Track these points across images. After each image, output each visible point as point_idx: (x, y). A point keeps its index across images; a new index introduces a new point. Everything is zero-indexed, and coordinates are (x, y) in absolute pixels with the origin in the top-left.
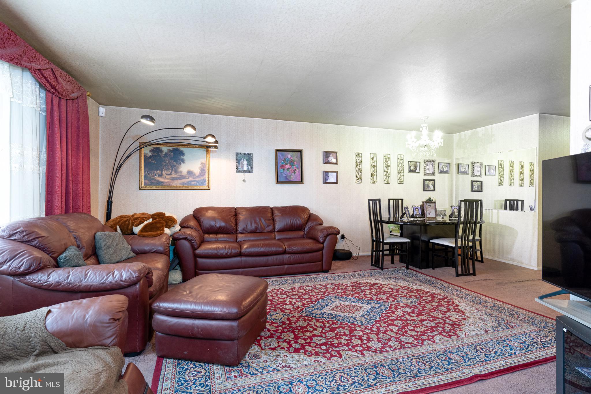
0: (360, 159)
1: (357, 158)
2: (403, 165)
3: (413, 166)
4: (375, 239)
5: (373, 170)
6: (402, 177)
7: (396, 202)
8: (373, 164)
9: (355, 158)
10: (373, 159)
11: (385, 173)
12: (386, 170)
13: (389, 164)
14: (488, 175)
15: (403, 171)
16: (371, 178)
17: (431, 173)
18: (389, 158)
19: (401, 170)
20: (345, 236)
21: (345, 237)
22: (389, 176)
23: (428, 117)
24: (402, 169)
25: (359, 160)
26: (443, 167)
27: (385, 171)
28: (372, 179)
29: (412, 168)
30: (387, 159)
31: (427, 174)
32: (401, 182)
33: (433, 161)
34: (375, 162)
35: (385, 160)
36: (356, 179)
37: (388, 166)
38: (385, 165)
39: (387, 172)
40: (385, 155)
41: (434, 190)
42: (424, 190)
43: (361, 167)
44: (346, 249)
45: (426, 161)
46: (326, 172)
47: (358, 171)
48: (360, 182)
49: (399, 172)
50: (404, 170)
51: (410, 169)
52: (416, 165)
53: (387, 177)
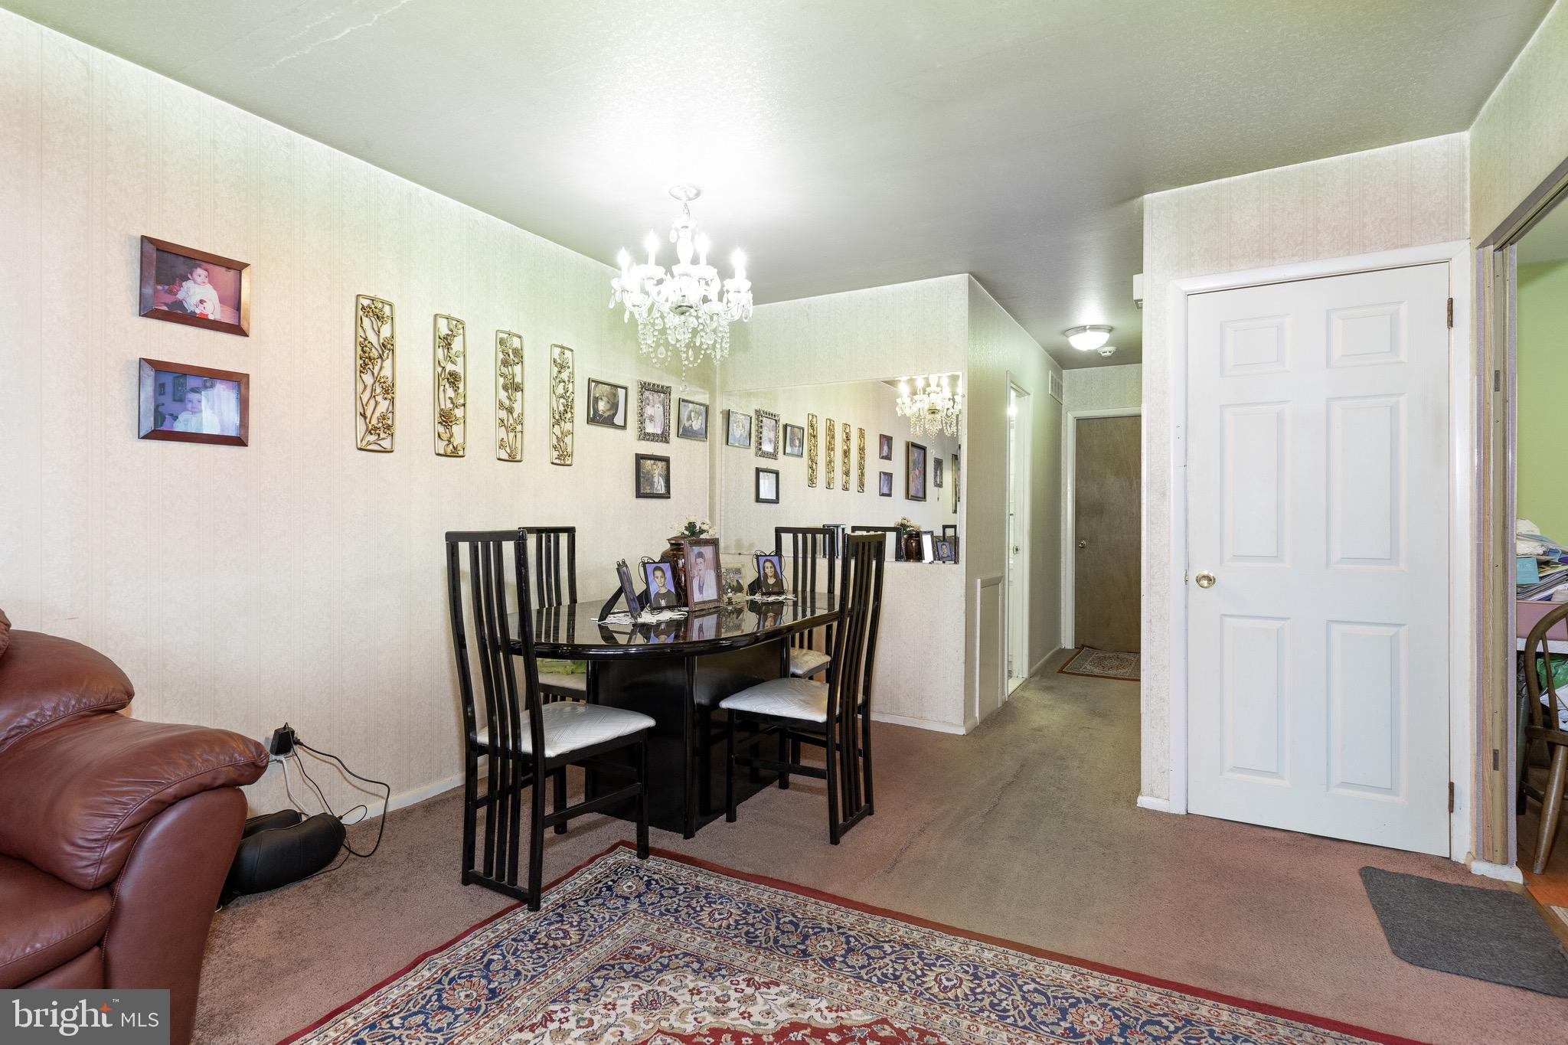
0: (386, 331)
1: (366, 321)
2: (571, 390)
3: (605, 399)
4: (483, 738)
5: (450, 393)
6: (568, 440)
7: (548, 540)
8: (450, 367)
9: (359, 323)
10: (446, 342)
11: (503, 414)
12: (507, 403)
13: (518, 379)
14: (789, 454)
15: (569, 415)
16: (441, 429)
17: (659, 432)
18: (518, 353)
19: (562, 408)
20: (299, 735)
21: (299, 743)
22: (519, 428)
23: (698, 195)
24: (569, 407)
25: (378, 333)
26: (689, 418)
27: (501, 405)
28: (445, 436)
29: (602, 406)
30: (510, 356)
31: (649, 434)
32: (562, 457)
33: (665, 391)
34: (460, 360)
35: (501, 356)
36: (362, 428)
37: (514, 387)
38: (501, 380)
39: (510, 410)
40: (501, 335)
41: (666, 495)
42: (639, 495)
43: (387, 372)
44: (311, 808)
45: (645, 387)
46: (157, 371)
47: (373, 390)
48: (386, 444)
49: (557, 417)
50: (576, 410)
51: (596, 410)
52: (615, 395)
53: (511, 435)
